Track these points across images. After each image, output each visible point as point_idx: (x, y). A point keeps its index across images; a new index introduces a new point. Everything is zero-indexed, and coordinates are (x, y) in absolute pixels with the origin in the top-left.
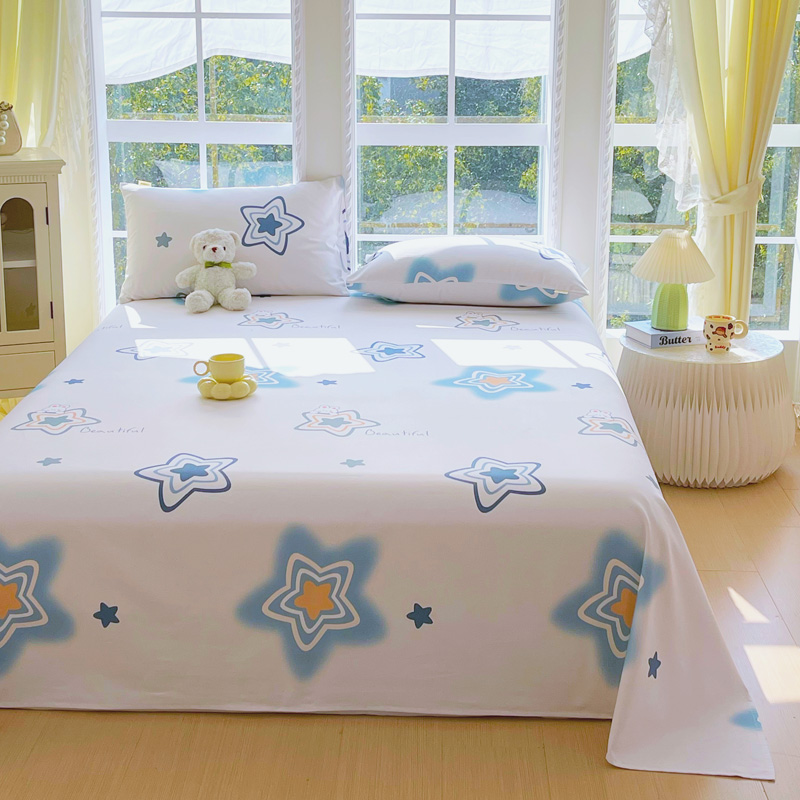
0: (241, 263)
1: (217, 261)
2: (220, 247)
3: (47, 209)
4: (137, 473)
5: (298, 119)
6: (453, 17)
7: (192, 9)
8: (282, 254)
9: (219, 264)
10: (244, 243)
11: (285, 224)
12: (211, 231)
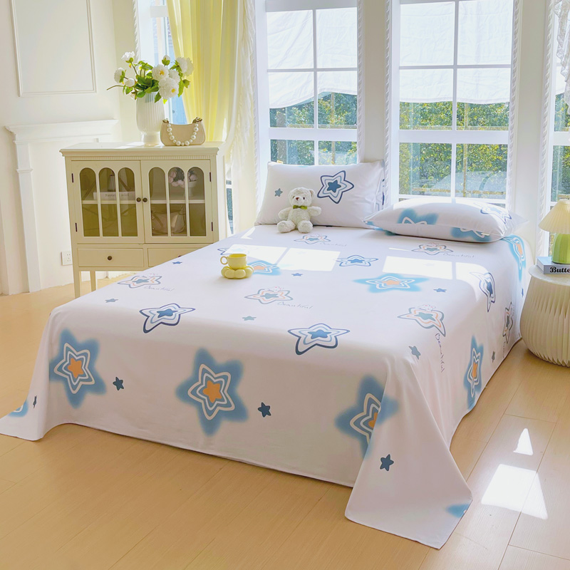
0: (313, 207)
1: (299, 205)
2: (301, 198)
3: (210, 173)
4: (141, 312)
5: (360, 127)
6: (455, 67)
7: (313, 67)
8: (337, 203)
9: (300, 207)
10: (318, 196)
11: (343, 186)
12: (299, 189)
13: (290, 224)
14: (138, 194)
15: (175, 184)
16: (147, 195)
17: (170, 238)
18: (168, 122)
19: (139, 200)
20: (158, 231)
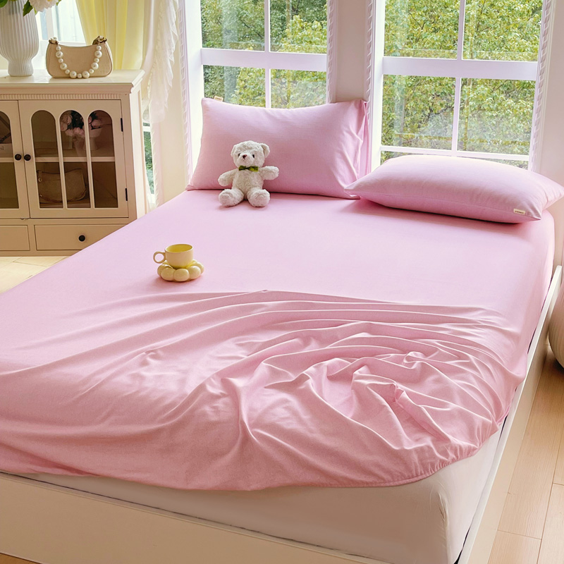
0: (266, 167)
1: (248, 166)
3: (121, 119)
5: (330, 52)
9: (249, 168)
13: (235, 194)
14: (17, 148)
15: (70, 133)
16: (30, 149)
17: (65, 210)
18: (56, 43)
19: (18, 157)
20: (49, 200)
